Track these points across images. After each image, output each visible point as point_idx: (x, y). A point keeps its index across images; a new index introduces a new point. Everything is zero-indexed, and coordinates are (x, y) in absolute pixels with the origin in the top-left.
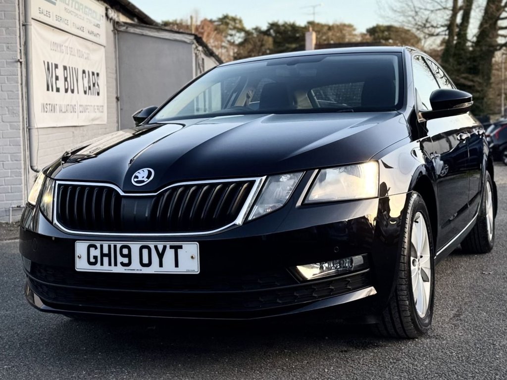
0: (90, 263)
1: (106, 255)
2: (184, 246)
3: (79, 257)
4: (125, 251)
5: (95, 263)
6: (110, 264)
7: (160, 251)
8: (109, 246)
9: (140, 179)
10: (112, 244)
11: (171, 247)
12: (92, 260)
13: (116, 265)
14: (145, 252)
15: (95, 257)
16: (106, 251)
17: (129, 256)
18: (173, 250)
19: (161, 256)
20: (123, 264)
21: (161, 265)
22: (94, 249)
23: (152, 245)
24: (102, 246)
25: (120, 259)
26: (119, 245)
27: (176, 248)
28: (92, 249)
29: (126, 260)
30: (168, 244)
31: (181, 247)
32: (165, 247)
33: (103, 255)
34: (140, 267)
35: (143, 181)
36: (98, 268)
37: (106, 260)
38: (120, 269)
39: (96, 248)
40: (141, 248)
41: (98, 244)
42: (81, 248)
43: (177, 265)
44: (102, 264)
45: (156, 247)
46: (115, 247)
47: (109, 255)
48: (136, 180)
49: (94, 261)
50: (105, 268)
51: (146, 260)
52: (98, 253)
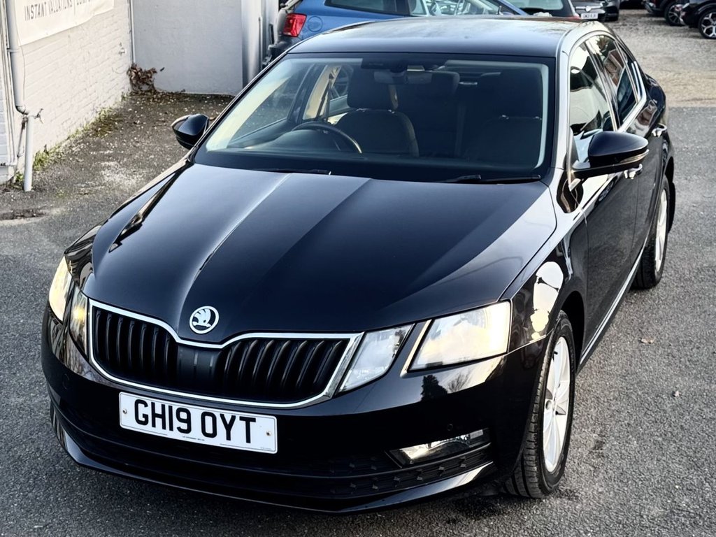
0: (139, 422)
1: (158, 416)
2: (257, 418)
3: (125, 412)
4: (183, 415)
5: (145, 423)
6: (164, 427)
7: (228, 422)
8: (163, 407)
9: (200, 323)
10: (167, 404)
11: (242, 419)
12: (141, 418)
13: (171, 429)
14: (209, 420)
15: (145, 416)
16: (158, 411)
17: (188, 421)
18: (244, 423)
19: (228, 427)
20: (180, 430)
21: (228, 438)
22: (143, 405)
23: (217, 413)
24: (153, 405)
25: (176, 423)
26: (175, 407)
27: (248, 421)
28: (141, 406)
29: (184, 426)
30: (238, 415)
31: (254, 420)
32: (233, 418)
33: (155, 415)
34: (203, 437)
35: (205, 328)
36: (148, 429)
37: (159, 421)
38: (176, 435)
39: (146, 405)
40: (204, 415)
41: (149, 401)
42: (126, 402)
43: (248, 440)
44: (154, 425)
45: (222, 416)
46: (170, 408)
47: (162, 416)
48: (195, 323)
49: (143, 420)
50: (158, 431)
51: (209, 430)
52: (148, 411)
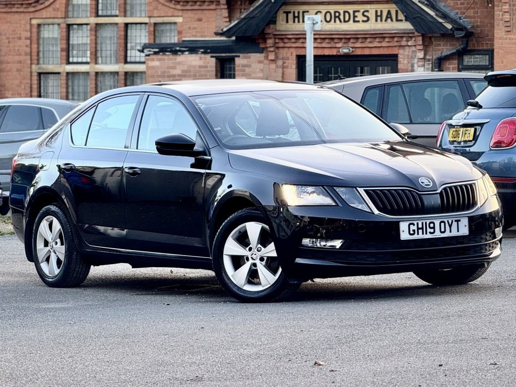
0: (411, 234)
1: (420, 229)
2: (461, 220)
3: (403, 231)
4: (432, 225)
5: (413, 234)
6: (423, 234)
7: (450, 223)
8: (423, 223)
11: (456, 221)
12: (412, 232)
13: (426, 234)
14: (442, 224)
15: (414, 231)
16: (420, 226)
17: (434, 228)
18: (456, 223)
19: (450, 226)
20: (430, 233)
21: (451, 232)
23: (446, 220)
24: (418, 224)
25: (429, 230)
26: (428, 222)
27: (458, 221)
28: (411, 226)
29: (432, 230)
30: (454, 219)
32: (452, 221)
33: (418, 229)
34: (440, 234)
36: (415, 237)
37: (420, 231)
38: (429, 236)
39: (414, 225)
41: (415, 222)
42: (404, 226)
43: (458, 231)
44: (418, 234)
45: (448, 221)
46: (426, 223)
47: (422, 228)
49: (413, 232)
50: (420, 236)
51: (443, 230)
52: (415, 228)
